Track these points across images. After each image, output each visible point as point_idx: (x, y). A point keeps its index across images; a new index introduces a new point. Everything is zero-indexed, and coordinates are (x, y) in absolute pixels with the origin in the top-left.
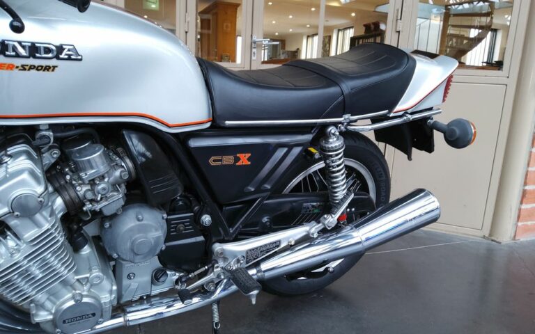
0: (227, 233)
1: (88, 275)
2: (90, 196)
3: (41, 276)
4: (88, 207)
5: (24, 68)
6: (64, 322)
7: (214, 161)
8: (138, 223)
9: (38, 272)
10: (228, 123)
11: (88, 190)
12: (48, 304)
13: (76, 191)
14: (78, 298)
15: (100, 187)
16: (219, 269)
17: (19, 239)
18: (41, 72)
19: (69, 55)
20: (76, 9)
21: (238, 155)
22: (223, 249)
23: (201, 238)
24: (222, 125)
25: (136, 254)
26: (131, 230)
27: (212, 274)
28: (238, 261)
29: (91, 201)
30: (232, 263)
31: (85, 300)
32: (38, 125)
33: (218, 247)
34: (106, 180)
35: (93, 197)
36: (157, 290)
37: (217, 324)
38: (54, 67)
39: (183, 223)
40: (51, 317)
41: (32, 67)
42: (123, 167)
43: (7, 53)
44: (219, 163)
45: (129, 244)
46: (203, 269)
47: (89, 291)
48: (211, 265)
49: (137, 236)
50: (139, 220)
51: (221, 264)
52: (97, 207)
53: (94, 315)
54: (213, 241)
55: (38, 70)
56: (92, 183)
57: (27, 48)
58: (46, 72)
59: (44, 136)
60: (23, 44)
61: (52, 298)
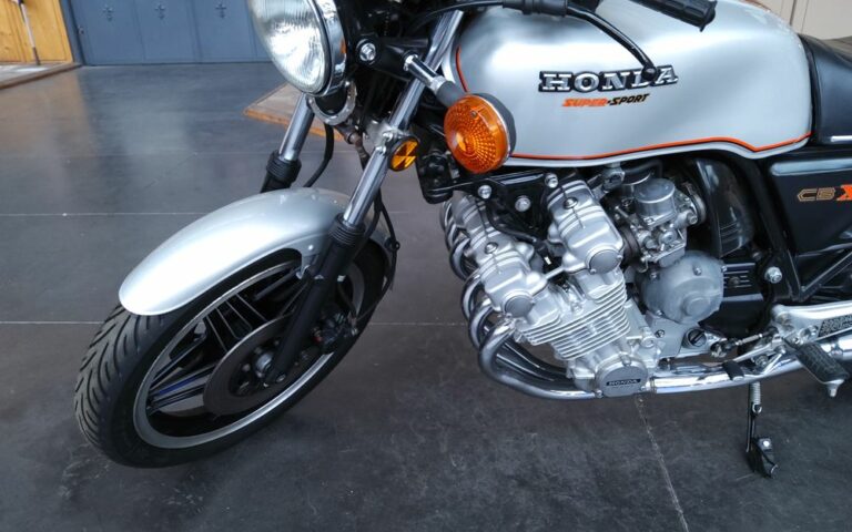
0: (796, 291)
1: (640, 337)
2: (650, 244)
3: (596, 334)
4: (646, 258)
5: (615, 102)
6: (608, 384)
7: (805, 196)
8: (696, 277)
9: (594, 329)
10: (835, 138)
11: (649, 237)
12: (592, 362)
13: (636, 239)
14: (627, 362)
15: (666, 235)
16: (780, 340)
17: (581, 292)
18: (631, 104)
19: (665, 80)
20: (698, 29)
21: (843, 187)
22: (789, 315)
23: (758, 297)
24: (826, 142)
25: (686, 314)
26: (686, 285)
27: (768, 346)
28: (807, 332)
29: (650, 250)
30: (799, 334)
31: (634, 364)
32: (611, 164)
33: (781, 311)
34: (671, 226)
35: (654, 247)
36: (684, 353)
37: (757, 408)
38: (646, 95)
39: (738, 275)
40: (592, 376)
41: (625, 99)
42: (691, 208)
43: (604, 88)
44: (811, 199)
45: (679, 302)
46: (755, 337)
47: (636, 354)
48: (767, 333)
49: (691, 293)
50: (696, 273)
51: (782, 333)
52: (657, 258)
53: (639, 381)
54: (775, 300)
55: (629, 102)
56: (657, 230)
57: (625, 80)
58: (637, 103)
59: (615, 176)
60: (623, 74)
61: (597, 356)
